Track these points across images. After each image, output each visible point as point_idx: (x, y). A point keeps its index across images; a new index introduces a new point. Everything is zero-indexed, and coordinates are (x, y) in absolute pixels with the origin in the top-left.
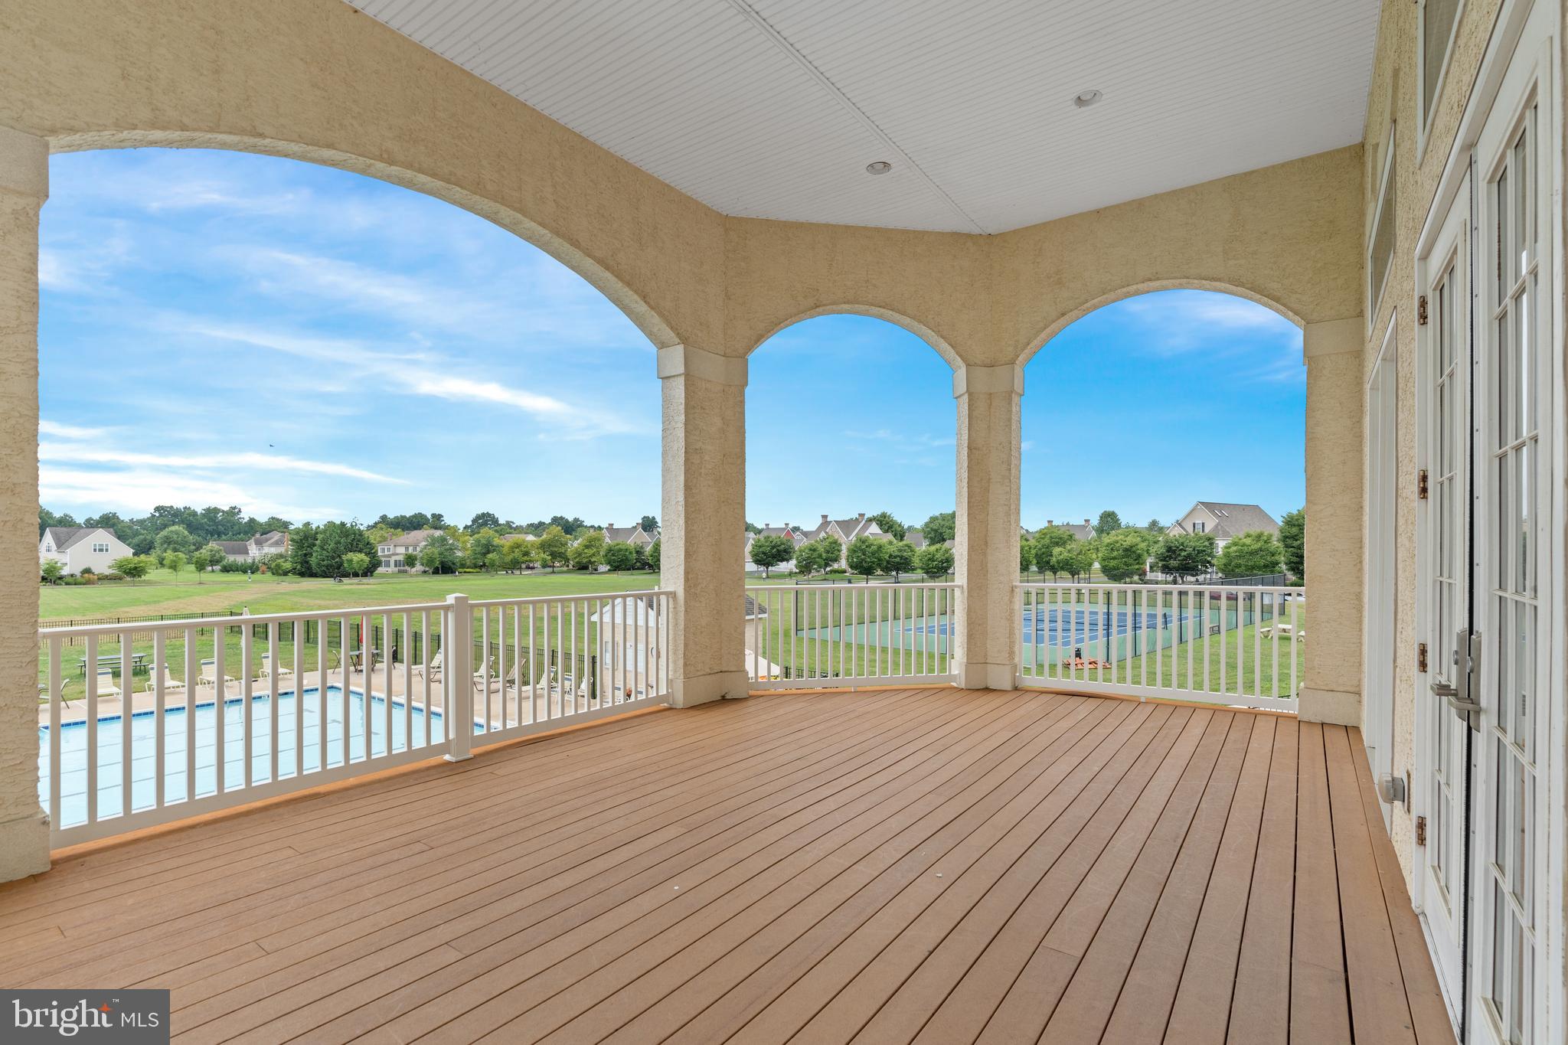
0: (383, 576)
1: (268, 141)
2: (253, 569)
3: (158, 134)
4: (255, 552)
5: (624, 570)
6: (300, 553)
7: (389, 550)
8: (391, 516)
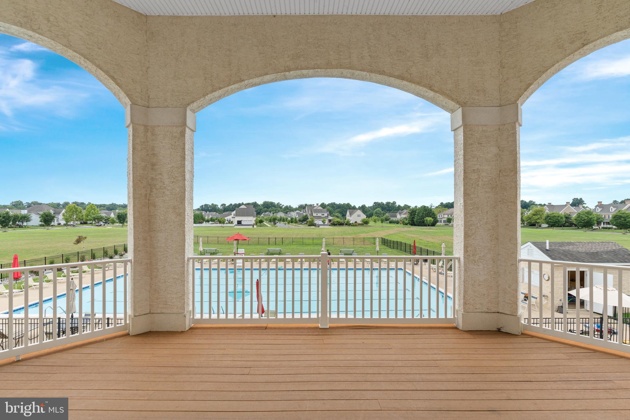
0: (439, 226)
1: (246, 82)
2: (397, 222)
3: (216, 94)
4: (399, 217)
5: (558, 227)
6: (411, 217)
7: (441, 216)
8: (444, 203)
